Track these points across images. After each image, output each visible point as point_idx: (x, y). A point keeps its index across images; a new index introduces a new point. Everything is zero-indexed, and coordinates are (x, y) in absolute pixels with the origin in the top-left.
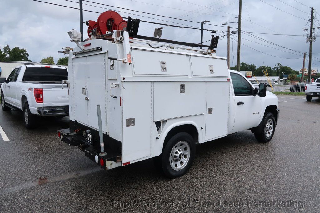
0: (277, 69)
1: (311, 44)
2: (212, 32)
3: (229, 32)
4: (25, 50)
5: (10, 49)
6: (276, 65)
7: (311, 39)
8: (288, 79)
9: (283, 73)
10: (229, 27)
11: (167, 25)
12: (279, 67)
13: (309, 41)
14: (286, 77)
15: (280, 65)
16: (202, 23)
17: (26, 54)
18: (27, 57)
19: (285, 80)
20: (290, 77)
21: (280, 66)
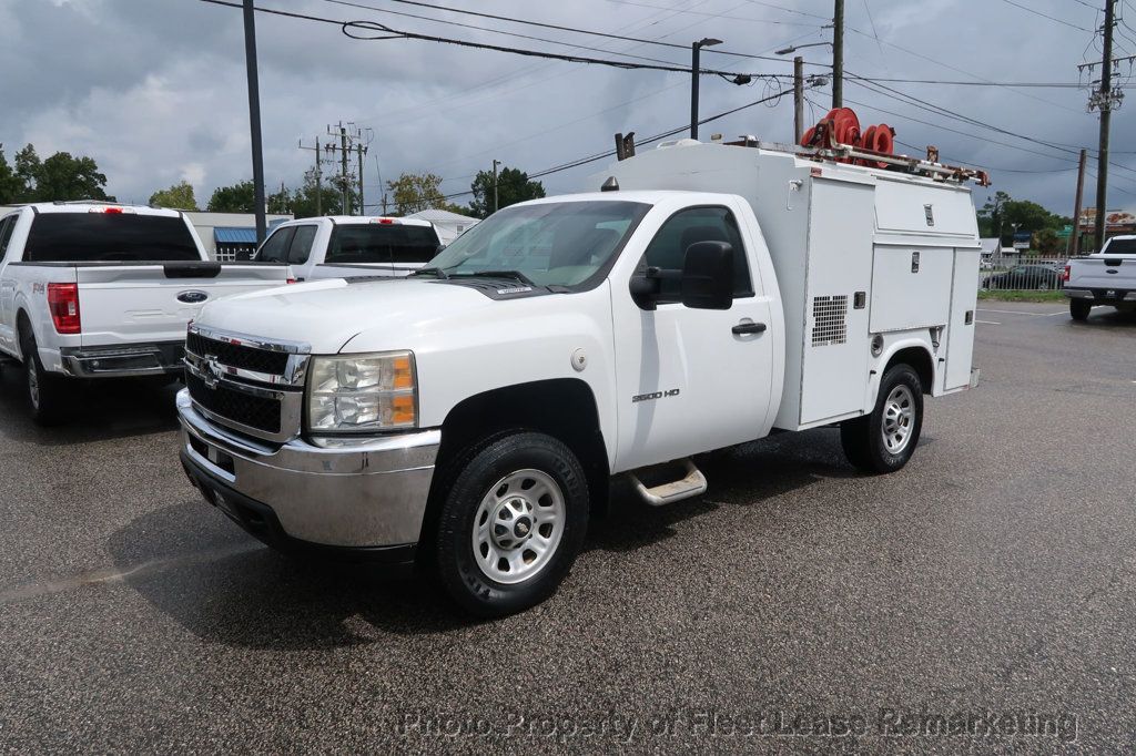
0: (994, 214)
1: (1105, 116)
2: (735, 82)
3: (798, 78)
4: (92, 161)
5: (37, 160)
6: (989, 199)
7: (1104, 100)
8: (1033, 247)
9: (1013, 225)
10: (798, 63)
11: (570, 59)
12: (1000, 204)
13: (1097, 108)
14: (1023, 240)
15: (1006, 196)
16: (696, 48)
17: (97, 176)
18: (100, 186)
19: (1020, 249)
20: (1038, 240)
21: (1005, 200)
